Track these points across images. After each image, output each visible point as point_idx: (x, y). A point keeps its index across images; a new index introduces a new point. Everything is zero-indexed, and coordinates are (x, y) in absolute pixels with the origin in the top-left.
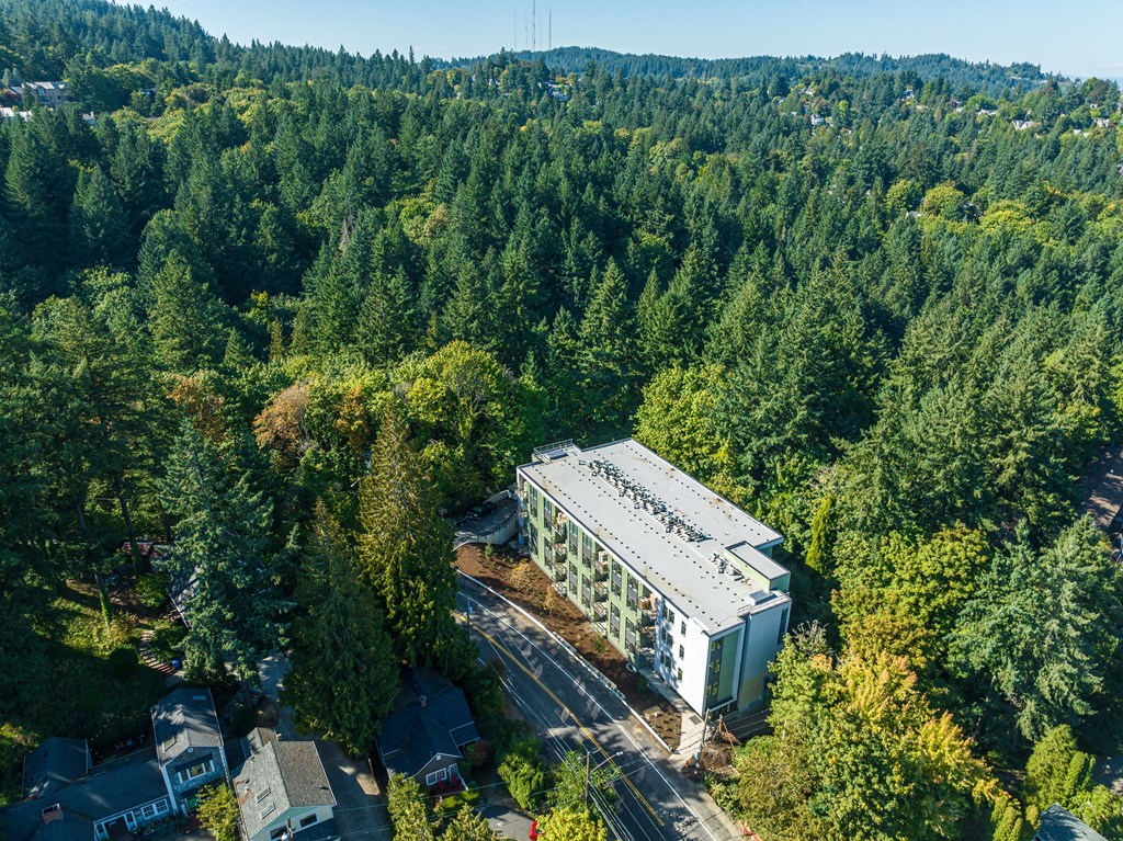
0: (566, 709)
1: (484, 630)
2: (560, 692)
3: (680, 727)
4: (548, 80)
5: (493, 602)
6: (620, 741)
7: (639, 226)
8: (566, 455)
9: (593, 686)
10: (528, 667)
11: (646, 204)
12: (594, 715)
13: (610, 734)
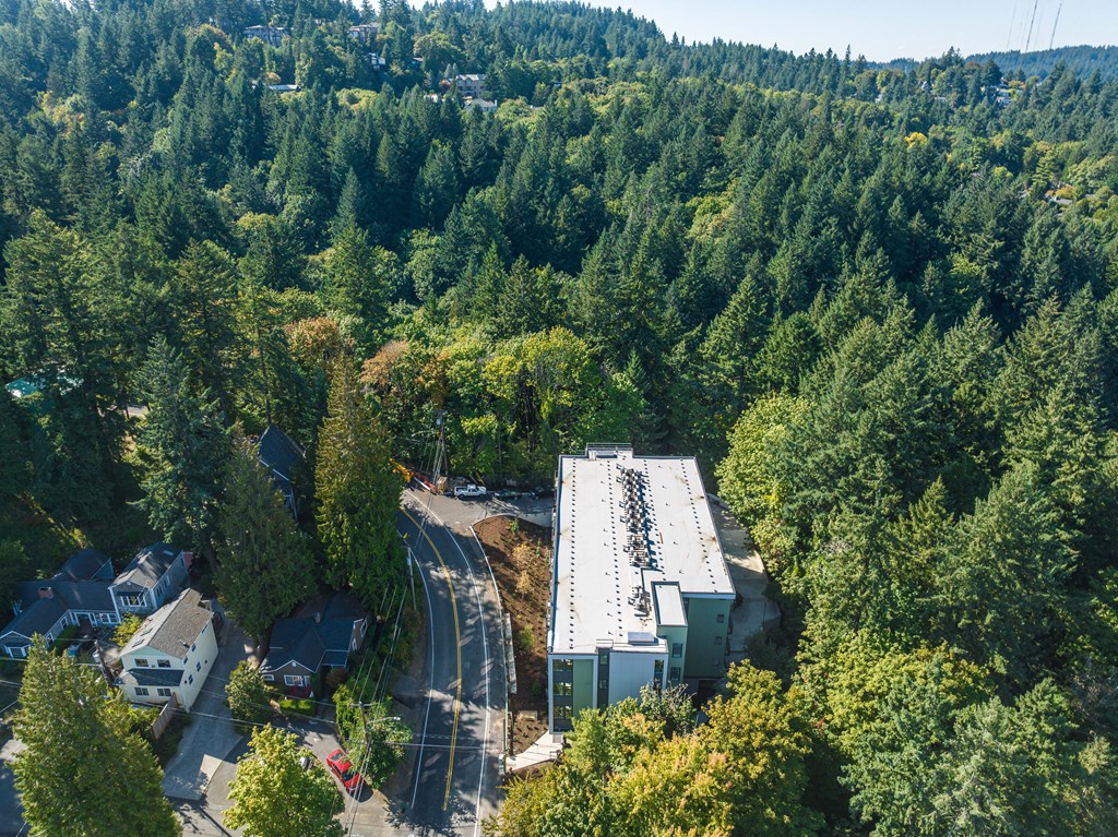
0: (459, 681)
1: (454, 590)
2: (468, 665)
3: (539, 737)
4: (997, 82)
5: (479, 570)
6: (477, 725)
7: (958, 249)
8: (615, 457)
9: (497, 671)
10: (461, 633)
11: (975, 226)
12: (476, 695)
13: (474, 716)
